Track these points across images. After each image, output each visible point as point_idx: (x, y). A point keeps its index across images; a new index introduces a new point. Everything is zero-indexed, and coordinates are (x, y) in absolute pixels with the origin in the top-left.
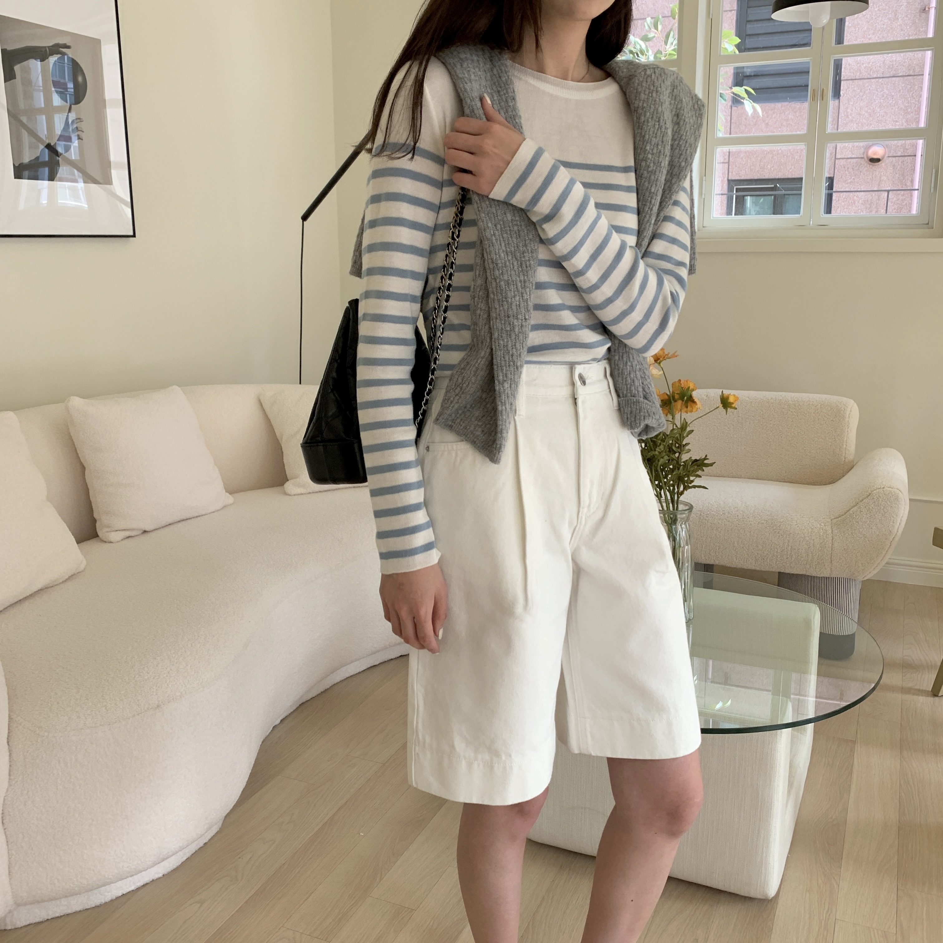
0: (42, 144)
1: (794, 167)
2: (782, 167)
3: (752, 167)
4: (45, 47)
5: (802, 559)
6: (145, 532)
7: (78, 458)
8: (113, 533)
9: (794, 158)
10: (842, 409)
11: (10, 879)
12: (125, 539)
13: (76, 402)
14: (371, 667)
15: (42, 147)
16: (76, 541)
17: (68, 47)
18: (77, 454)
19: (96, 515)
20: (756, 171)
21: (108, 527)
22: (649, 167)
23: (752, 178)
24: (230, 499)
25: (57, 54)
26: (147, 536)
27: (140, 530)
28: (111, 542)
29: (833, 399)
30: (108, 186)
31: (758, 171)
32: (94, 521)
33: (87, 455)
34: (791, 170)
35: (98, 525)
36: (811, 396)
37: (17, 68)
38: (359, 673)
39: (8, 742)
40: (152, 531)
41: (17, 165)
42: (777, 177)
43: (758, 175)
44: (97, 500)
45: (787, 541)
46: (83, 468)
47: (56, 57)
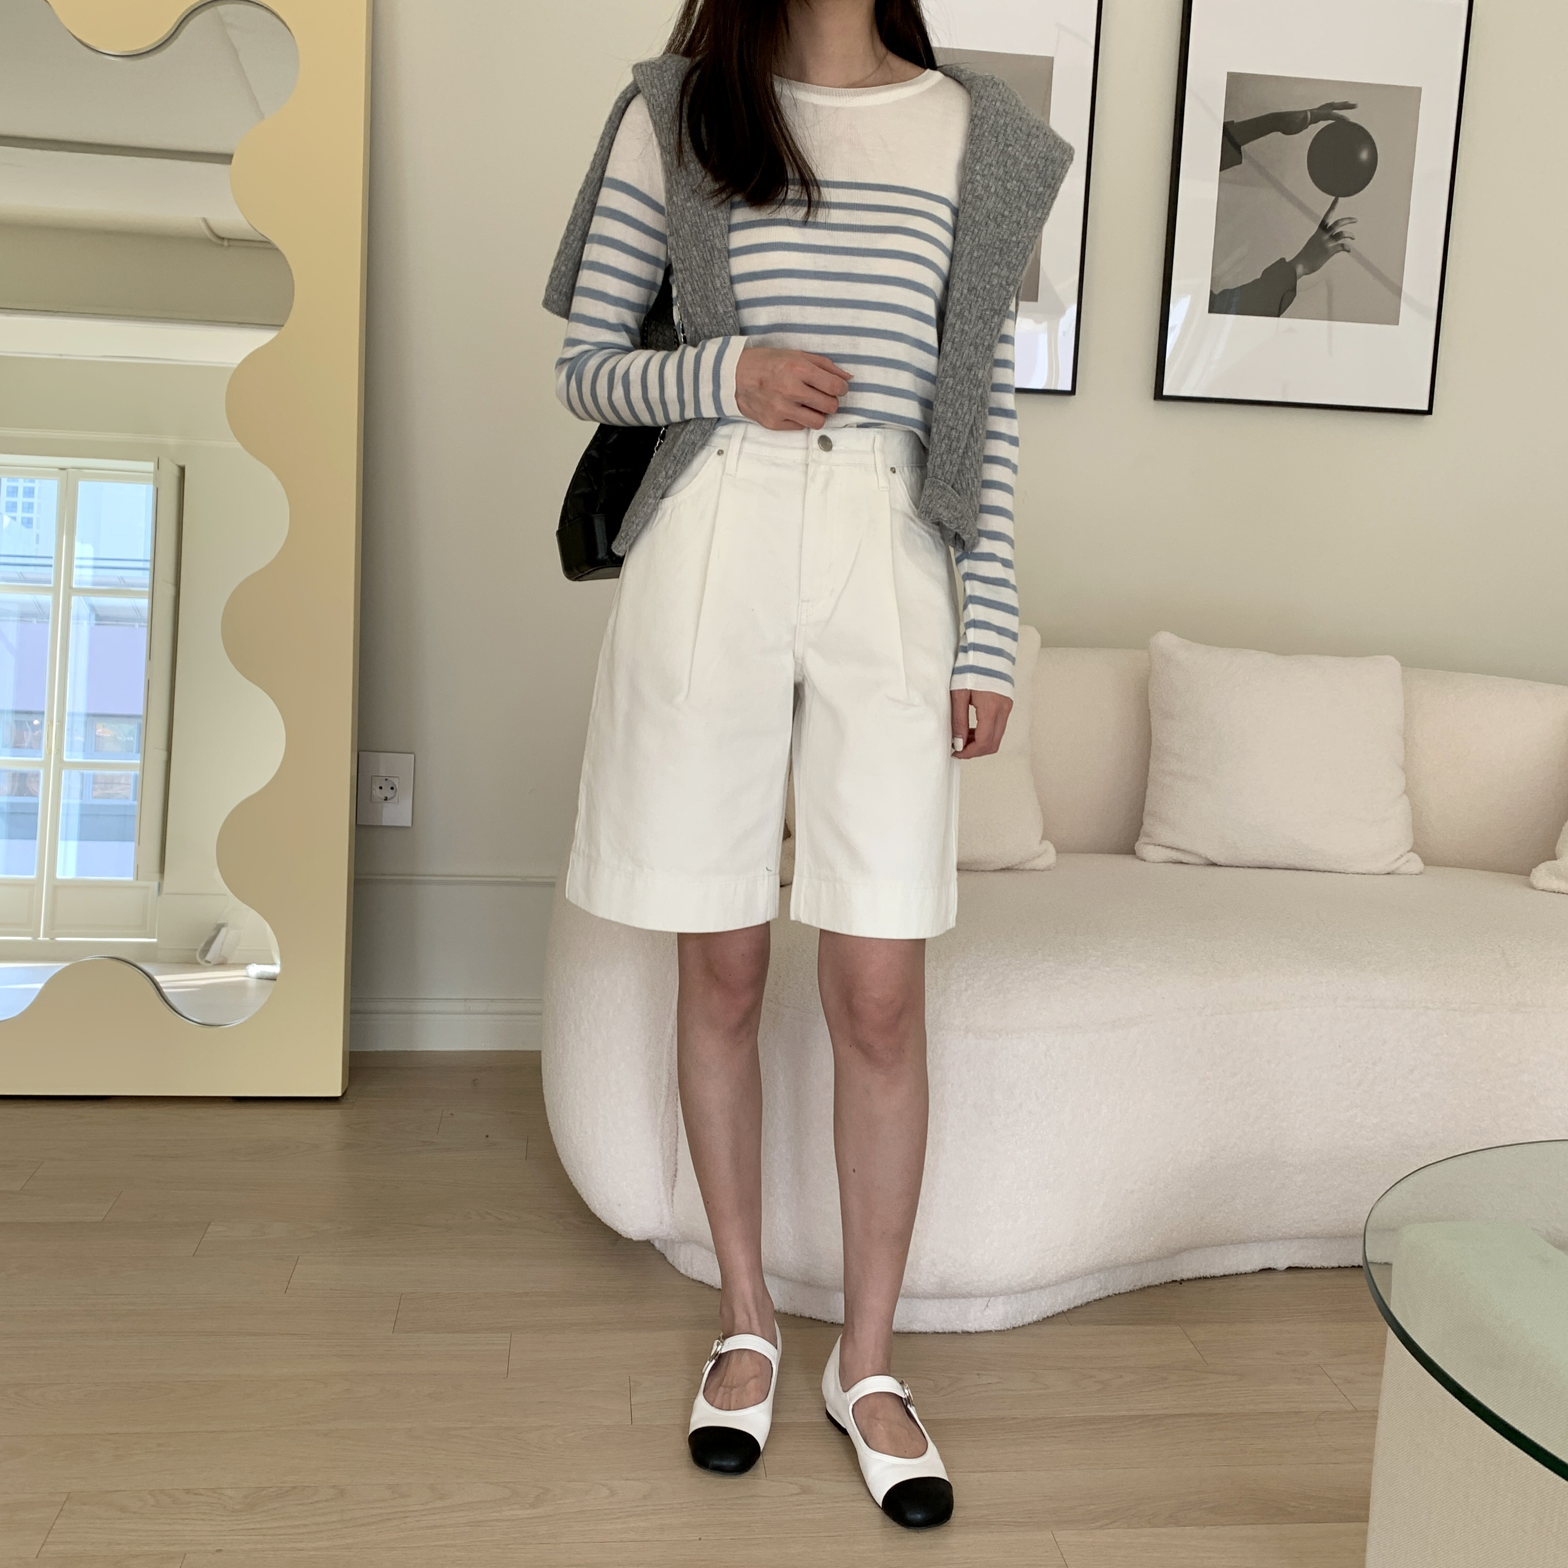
0: (1269, 259)
4: (1303, 112)
6: (1214, 864)
8: (1150, 847)
13: (1166, 640)
15: (1267, 264)
17: (1352, 107)
19: (1143, 818)
21: (1148, 836)
22: (975, 189)
25: (1326, 119)
27: (1204, 857)
30: (1393, 325)
32: (1141, 825)
37: (1247, 149)
41: (1216, 291)
47: (1323, 124)
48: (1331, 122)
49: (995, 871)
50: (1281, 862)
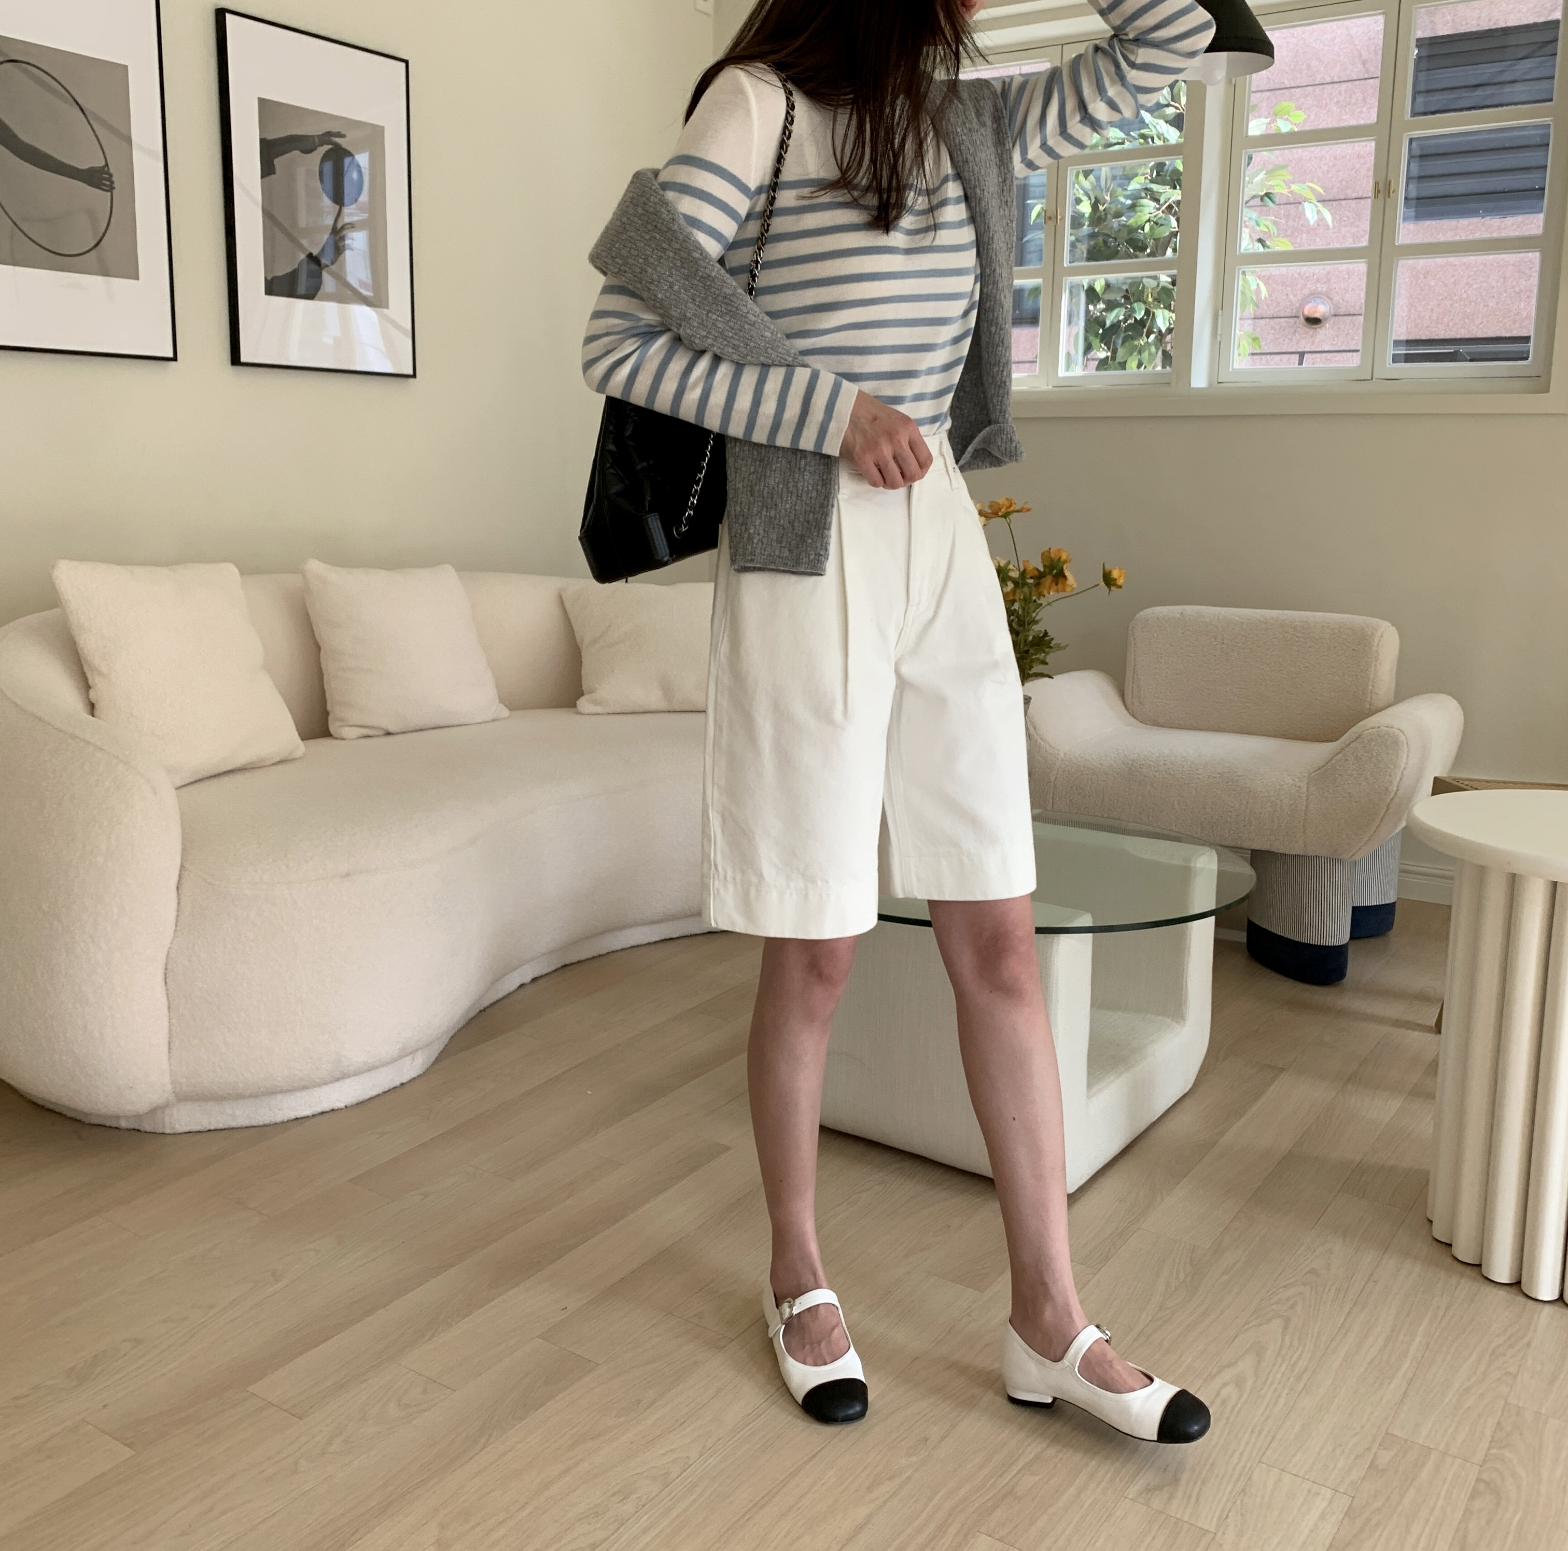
0: (303, 252)
1: (1487, 321)
2: (1467, 320)
3: (1419, 321)
4: (313, 136)
5: (1265, 827)
6: (388, 734)
7: (314, 636)
8: (346, 728)
9: (1487, 306)
10: (1369, 633)
11: (170, 1058)
12: (361, 737)
13: (315, 566)
14: (666, 940)
15: (302, 256)
16: (299, 735)
17: (343, 136)
18: (313, 631)
19: (329, 707)
20: (1425, 326)
21: (341, 720)
23: (1418, 338)
24: (505, 712)
25: (328, 144)
26: (390, 738)
27: (382, 729)
28: (343, 739)
29: (1358, 620)
30: (385, 310)
31: (1427, 327)
32: (327, 714)
33: (324, 633)
34: (1481, 326)
35: (330, 718)
36: (1329, 615)
37: (277, 162)
38: (649, 944)
39: (178, 888)
40: (397, 734)
41: (269, 278)
42: (1459, 337)
43: (1428, 333)
44: (333, 687)
45: (1245, 802)
46: (319, 648)
47: (326, 148)
48: (330, 146)
49: (273, 764)
50: (430, 724)
